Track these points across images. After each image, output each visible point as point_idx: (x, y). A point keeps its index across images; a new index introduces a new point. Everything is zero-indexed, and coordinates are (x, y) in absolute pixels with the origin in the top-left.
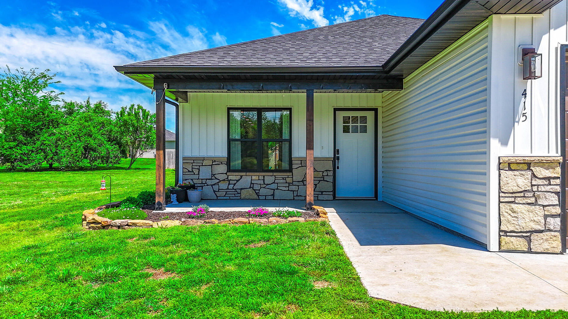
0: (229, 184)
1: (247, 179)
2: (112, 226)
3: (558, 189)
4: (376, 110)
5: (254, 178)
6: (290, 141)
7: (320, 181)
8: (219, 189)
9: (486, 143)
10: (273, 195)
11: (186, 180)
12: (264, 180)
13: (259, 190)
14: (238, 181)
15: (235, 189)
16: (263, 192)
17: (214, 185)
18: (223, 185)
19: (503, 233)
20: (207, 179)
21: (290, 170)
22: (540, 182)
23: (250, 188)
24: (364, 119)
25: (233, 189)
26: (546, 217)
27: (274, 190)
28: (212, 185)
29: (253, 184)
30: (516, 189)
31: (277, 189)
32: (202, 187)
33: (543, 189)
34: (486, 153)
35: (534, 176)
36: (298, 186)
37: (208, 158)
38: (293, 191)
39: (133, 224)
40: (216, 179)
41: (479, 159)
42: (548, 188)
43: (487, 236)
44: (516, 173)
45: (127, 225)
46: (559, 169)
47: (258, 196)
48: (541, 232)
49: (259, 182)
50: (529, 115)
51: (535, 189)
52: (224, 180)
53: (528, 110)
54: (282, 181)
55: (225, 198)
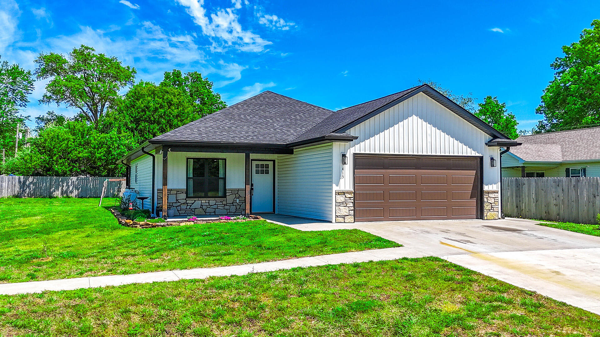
0: (187, 206)
1: (198, 203)
2: (159, 226)
3: (353, 201)
4: (274, 161)
5: (203, 201)
6: (224, 179)
7: (243, 203)
8: (181, 209)
9: (331, 185)
10: (215, 212)
11: (159, 203)
12: (209, 203)
13: (206, 209)
14: (193, 204)
15: (191, 209)
16: (208, 210)
17: (178, 206)
18: (184, 207)
19: (337, 216)
20: (173, 203)
21: (225, 196)
22: (347, 199)
23: (201, 208)
24: (267, 166)
25: (190, 209)
26: (349, 210)
27: (215, 209)
28: (176, 207)
29: (202, 205)
30: (341, 201)
31: (217, 208)
32: (170, 208)
33: (348, 201)
34: (331, 189)
35: (346, 197)
36: (230, 206)
37: (174, 190)
38: (227, 209)
39: (171, 224)
40: (179, 202)
41: (329, 191)
42: (350, 201)
43: (332, 218)
44: (340, 196)
45: (167, 225)
46: (353, 194)
47: (206, 213)
48: (348, 215)
49: (206, 204)
50: (344, 176)
51: (346, 201)
52: (184, 203)
53: (344, 175)
54: (220, 203)
55: (185, 214)
